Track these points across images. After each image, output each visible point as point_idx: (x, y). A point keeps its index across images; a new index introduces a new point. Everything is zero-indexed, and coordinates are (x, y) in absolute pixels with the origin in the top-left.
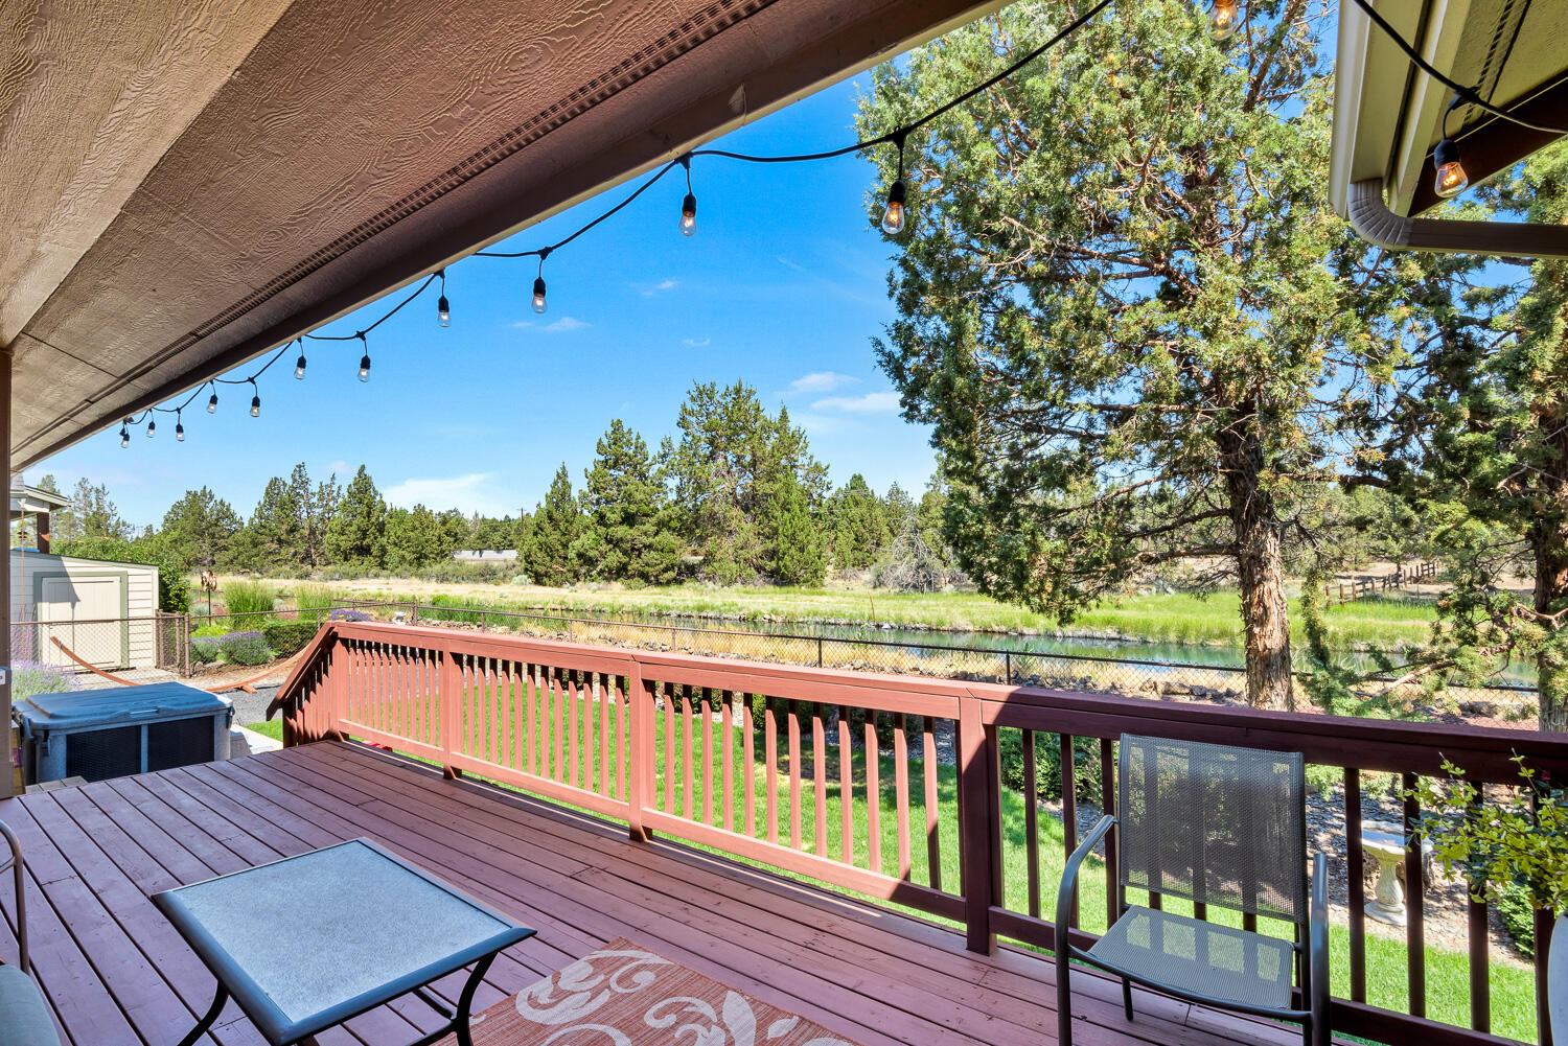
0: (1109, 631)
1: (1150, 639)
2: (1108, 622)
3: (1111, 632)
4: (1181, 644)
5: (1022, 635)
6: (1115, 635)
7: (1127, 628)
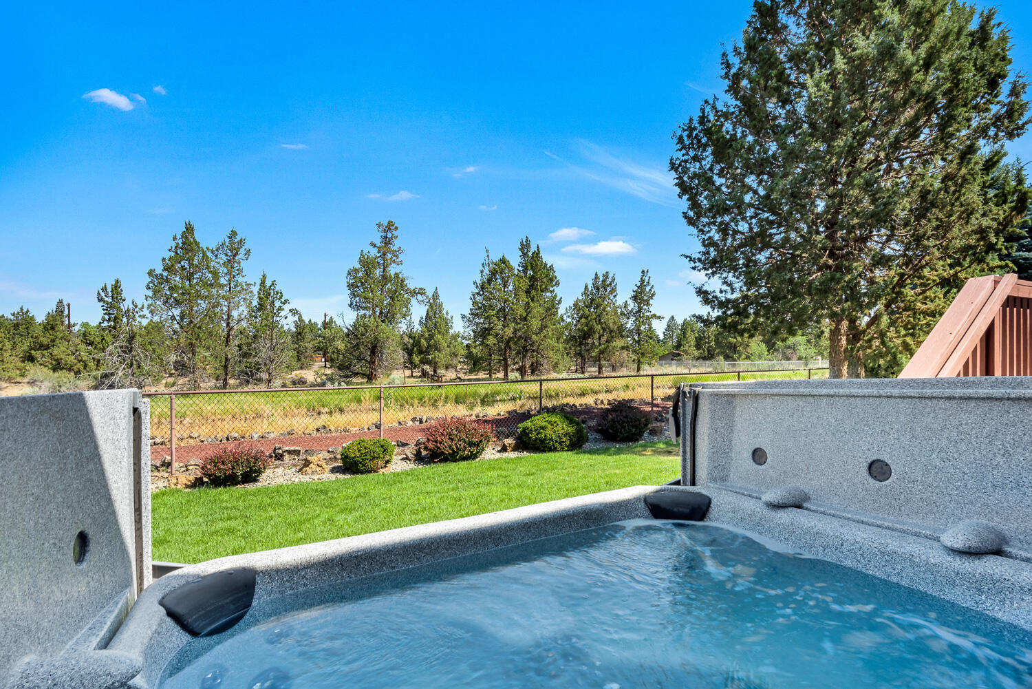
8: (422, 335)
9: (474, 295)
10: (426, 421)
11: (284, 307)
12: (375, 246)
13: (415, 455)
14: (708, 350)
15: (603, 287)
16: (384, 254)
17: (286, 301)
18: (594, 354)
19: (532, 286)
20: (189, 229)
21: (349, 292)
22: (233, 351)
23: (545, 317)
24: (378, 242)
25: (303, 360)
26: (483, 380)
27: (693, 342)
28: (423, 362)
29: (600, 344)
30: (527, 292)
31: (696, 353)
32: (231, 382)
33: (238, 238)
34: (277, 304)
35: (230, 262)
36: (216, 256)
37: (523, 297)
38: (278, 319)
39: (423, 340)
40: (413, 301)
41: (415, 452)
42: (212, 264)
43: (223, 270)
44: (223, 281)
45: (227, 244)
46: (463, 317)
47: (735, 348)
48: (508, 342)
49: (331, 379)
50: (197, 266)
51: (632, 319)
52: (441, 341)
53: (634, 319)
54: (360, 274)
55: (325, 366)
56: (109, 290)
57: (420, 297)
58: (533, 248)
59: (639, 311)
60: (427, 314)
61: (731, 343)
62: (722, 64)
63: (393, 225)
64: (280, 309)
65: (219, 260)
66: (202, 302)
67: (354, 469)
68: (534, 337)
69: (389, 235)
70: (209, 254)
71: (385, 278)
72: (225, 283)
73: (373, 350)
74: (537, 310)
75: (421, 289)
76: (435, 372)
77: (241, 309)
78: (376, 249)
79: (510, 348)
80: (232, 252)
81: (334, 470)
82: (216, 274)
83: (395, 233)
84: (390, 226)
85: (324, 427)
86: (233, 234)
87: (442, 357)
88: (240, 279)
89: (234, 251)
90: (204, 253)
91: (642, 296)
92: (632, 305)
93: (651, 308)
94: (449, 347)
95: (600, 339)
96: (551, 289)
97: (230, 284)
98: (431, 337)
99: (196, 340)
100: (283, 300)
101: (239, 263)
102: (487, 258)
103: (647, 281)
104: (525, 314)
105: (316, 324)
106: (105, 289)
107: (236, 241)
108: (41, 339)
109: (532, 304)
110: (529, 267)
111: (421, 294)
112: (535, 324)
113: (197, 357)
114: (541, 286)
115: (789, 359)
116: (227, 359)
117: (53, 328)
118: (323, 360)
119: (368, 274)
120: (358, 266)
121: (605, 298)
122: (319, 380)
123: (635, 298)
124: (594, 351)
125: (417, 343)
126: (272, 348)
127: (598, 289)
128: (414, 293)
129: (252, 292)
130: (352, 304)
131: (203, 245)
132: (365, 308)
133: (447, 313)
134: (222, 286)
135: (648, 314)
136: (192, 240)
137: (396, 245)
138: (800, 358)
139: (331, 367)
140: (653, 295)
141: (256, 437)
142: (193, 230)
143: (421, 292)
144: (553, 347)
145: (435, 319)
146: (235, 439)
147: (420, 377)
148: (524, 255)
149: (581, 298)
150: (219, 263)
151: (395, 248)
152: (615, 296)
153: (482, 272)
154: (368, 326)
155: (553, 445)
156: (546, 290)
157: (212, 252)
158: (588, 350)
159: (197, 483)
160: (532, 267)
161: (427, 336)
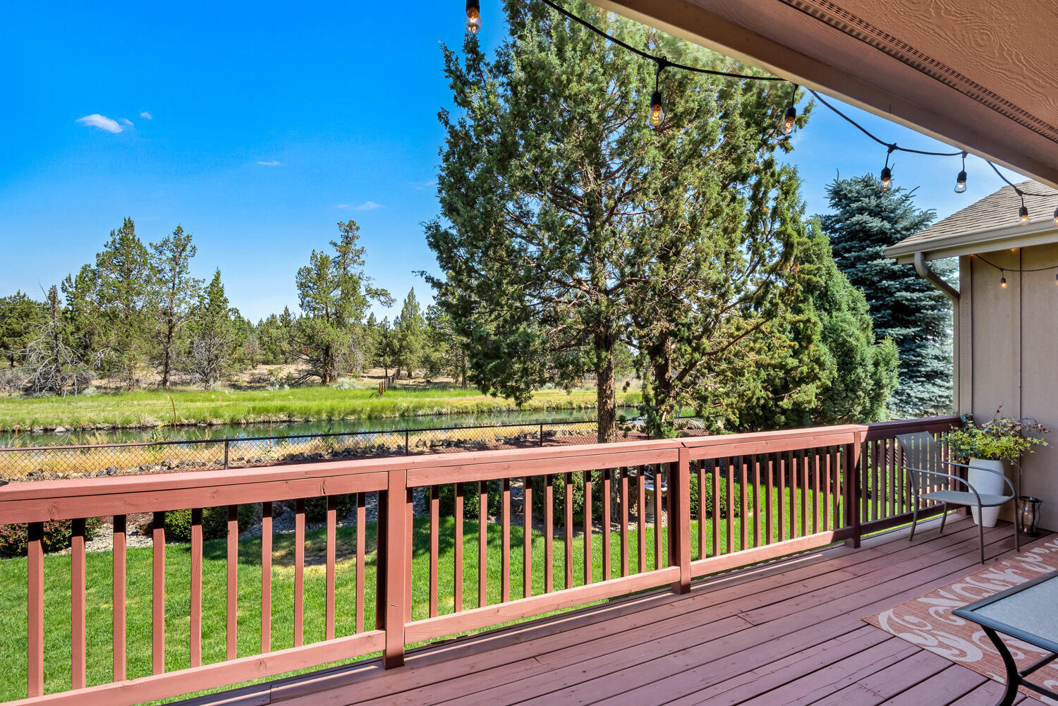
0: (282, 416)
1: (311, 419)
2: (281, 410)
3: (283, 417)
4: (330, 420)
5: (211, 425)
6: (285, 418)
7: (296, 413)
8: (396, 336)
16: (345, 254)
20: (129, 225)
21: (299, 292)
24: (339, 241)
28: (396, 363)
33: (184, 235)
35: (176, 258)
36: (161, 252)
39: (395, 341)
43: (167, 266)
44: (166, 277)
45: (172, 240)
52: (414, 342)
54: (313, 274)
56: (73, 280)
57: (382, 298)
60: (402, 314)
63: (354, 225)
65: (164, 257)
69: (350, 235)
72: (169, 279)
76: (409, 372)
77: (183, 306)
78: (336, 249)
80: (178, 249)
83: (357, 233)
84: (351, 225)
86: (179, 231)
89: (180, 248)
94: (423, 348)
97: (174, 280)
98: (404, 337)
101: (185, 260)
106: (68, 280)
107: (182, 237)
108: (15, 326)
111: (383, 295)
116: (166, 356)
117: (27, 315)
119: (320, 274)
120: (309, 265)
125: (390, 343)
126: (210, 348)
128: (376, 294)
129: (200, 289)
130: (302, 303)
131: (143, 241)
134: (166, 282)
136: (131, 236)
137: (357, 245)
142: (132, 226)
143: (383, 293)
150: (164, 260)
151: (357, 248)
157: (156, 249)
161: (400, 336)
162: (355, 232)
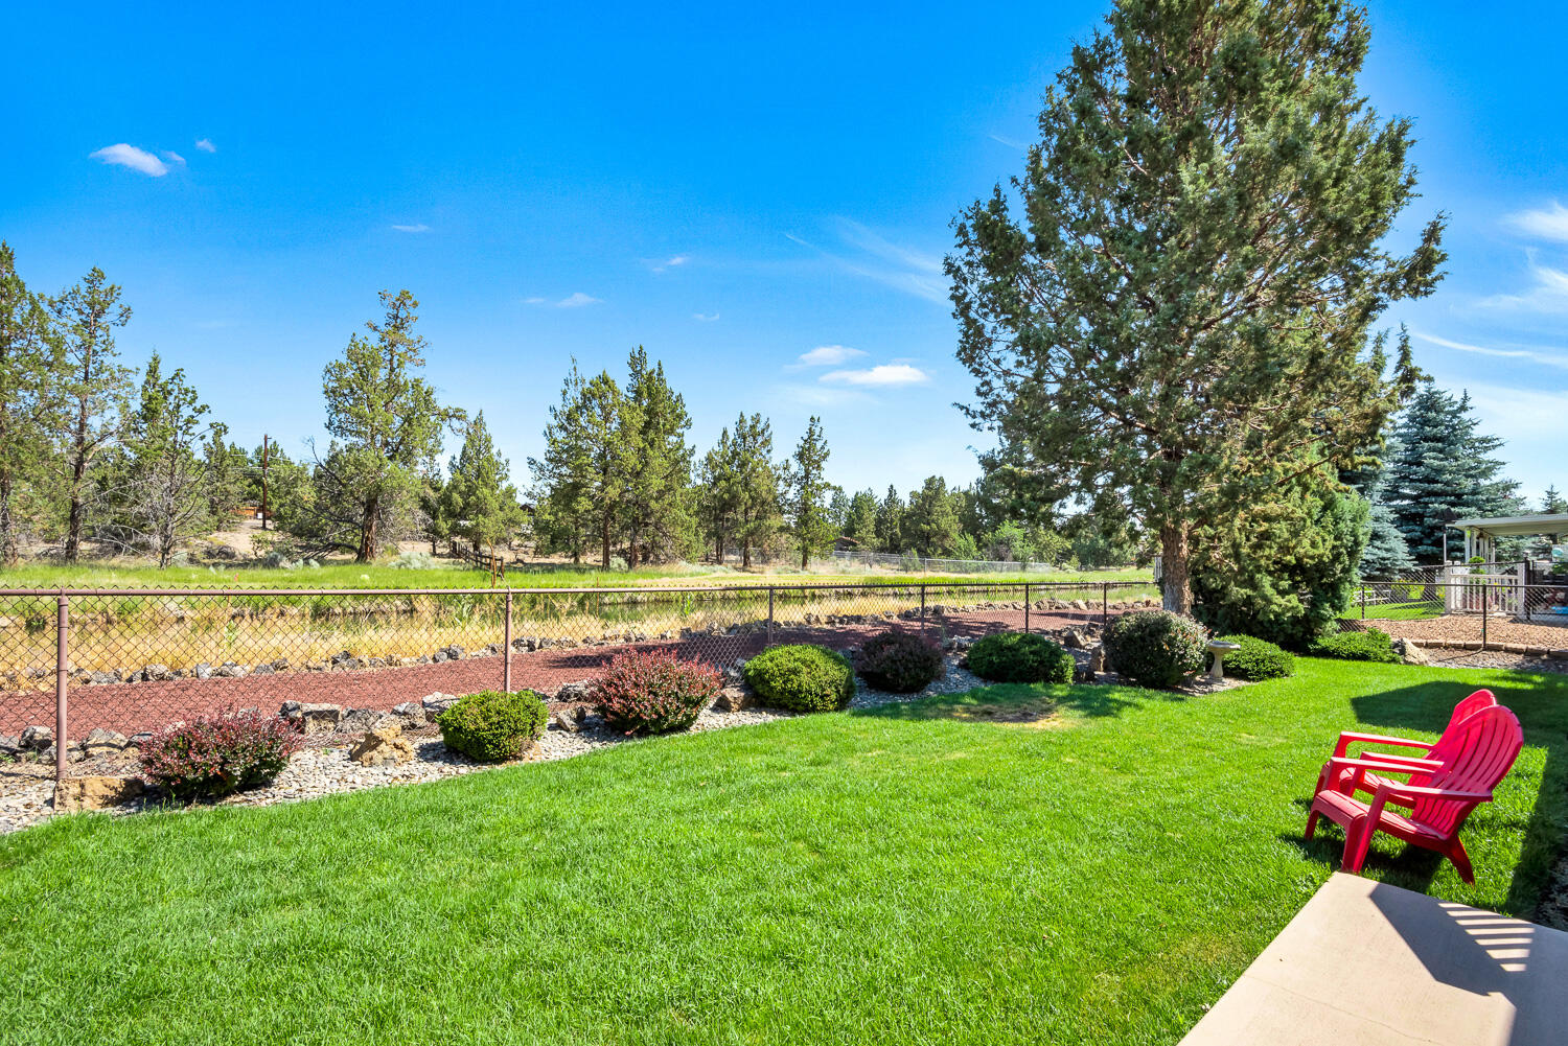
8: (455, 487)
9: (550, 428)
10: (541, 647)
11: (199, 418)
12: (375, 329)
13: (576, 720)
14: (891, 539)
15: (752, 434)
16: (393, 345)
17: (203, 407)
18: (738, 536)
19: (648, 425)
21: (327, 402)
22: (86, 489)
23: (671, 474)
24: (382, 324)
25: (221, 513)
26: (562, 567)
27: (872, 527)
28: (455, 531)
29: (747, 521)
30: (643, 432)
31: (877, 542)
32: (84, 546)
33: (105, 286)
34: (186, 412)
35: (89, 326)
36: (59, 312)
37: (637, 441)
38: (187, 438)
39: (455, 496)
40: (446, 430)
41: (575, 715)
42: (51, 327)
43: (73, 340)
44: (72, 359)
45: (83, 293)
46: (532, 462)
47: (928, 538)
48: (612, 507)
49: (287, 553)
50: (18, 327)
51: (795, 487)
52: (489, 498)
53: (798, 487)
54: (349, 374)
55: (264, 527)
57: (455, 423)
58: (651, 366)
59: (807, 476)
60: (464, 452)
61: (922, 531)
62: (1041, 127)
63: (410, 299)
64: (190, 421)
65: (64, 320)
66: (27, 394)
67: (474, 753)
68: (653, 504)
69: (402, 314)
70: (45, 308)
71: (394, 387)
72: (78, 363)
73: (370, 507)
74: (658, 462)
75: (458, 410)
76: (476, 547)
77: (108, 414)
78: (377, 335)
79: (613, 519)
80: (93, 308)
81: (428, 753)
82: (58, 346)
83: (414, 312)
84: (403, 300)
85: (347, 655)
86: (96, 277)
87: (490, 525)
88: (108, 360)
89: (97, 307)
90: (33, 302)
91: (811, 455)
92: (796, 467)
93: (823, 474)
94: (501, 509)
95: (746, 512)
96: (679, 431)
97: (86, 366)
98: (471, 490)
99: (12, 464)
100: (198, 404)
101: (107, 330)
102: (573, 373)
103: (817, 433)
104: (639, 467)
105: (244, 452)
107: (102, 289)
109: (650, 452)
110: (645, 395)
111: (459, 418)
112: (657, 483)
113: (11, 497)
114: (664, 425)
115: (1002, 559)
116: (75, 505)
118: (260, 515)
119: (364, 375)
120: (343, 360)
121: (754, 453)
122: (261, 553)
123: (801, 456)
124: (738, 531)
125: (446, 500)
126: (173, 491)
127: (745, 438)
128: (446, 415)
129: (130, 385)
130: (331, 423)
131: (33, 288)
132: (358, 434)
133: (499, 454)
134: (72, 369)
135: (819, 482)
136: (9, 277)
137: (413, 332)
138: (1015, 559)
139: (277, 529)
140: (827, 454)
141: (206, 673)
142: (10, 256)
143: (459, 415)
144: (682, 522)
145: (478, 464)
146: (161, 677)
147: (450, 556)
148: (636, 374)
149: (717, 449)
150: (65, 325)
151: (413, 337)
152: (769, 451)
153: (564, 393)
154: (362, 464)
155: (812, 701)
156: (671, 432)
157: (51, 305)
158: (728, 529)
159: (132, 795)
160: (650, 395)
161: (463, 488)
162: (411, 310)
